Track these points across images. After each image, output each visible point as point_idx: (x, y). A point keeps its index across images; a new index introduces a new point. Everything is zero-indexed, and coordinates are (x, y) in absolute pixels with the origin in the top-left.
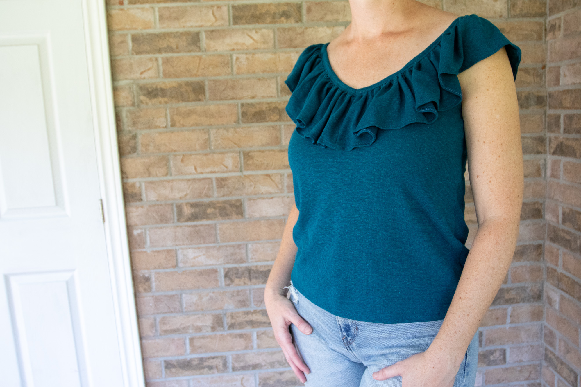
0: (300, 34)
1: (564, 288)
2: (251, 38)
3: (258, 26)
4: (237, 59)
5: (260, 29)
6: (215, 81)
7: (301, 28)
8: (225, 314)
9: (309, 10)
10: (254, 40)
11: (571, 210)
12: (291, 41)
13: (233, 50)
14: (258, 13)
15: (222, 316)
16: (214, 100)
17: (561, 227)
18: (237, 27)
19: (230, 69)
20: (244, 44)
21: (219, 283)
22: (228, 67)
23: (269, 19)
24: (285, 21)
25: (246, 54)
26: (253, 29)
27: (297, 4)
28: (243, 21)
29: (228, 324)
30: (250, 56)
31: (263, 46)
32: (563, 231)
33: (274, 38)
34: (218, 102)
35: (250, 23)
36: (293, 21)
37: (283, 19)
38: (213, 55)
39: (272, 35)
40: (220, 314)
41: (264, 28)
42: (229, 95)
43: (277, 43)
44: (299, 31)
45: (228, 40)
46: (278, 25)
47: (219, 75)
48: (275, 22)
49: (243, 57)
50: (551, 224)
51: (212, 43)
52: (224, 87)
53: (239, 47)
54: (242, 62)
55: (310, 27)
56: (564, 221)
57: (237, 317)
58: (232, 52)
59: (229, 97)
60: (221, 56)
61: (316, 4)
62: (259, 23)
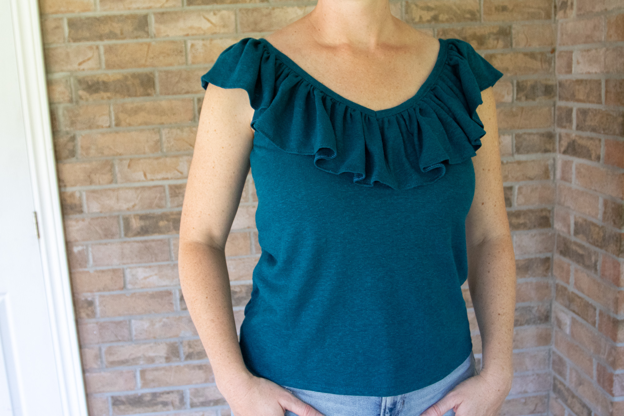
0: (266, 16)
1: (576, 309)
2: (209, 20)
3: (216, 6)
4: (192, 45)
5: (219, 10)
6: (167, 72)
7: (267, 8)
8: (181, 343)
10: (211, 23)
11: (585, 220)
12: (256, 23)
13: (187, 35)
15: (177, 345)
16: (166, 94)
17: (573, 239)
18: (192, 8)
19: (184, 58)
20: (200, 28)
21: (175, 308)
22: (182, 56)
25: (203, 40)
26: (210, 10)
28: (199, 1)
29: (184, 353)
30: (207, 43)
31: (222, 30)
32: (575, 243)
33: (236, 20)
34: (170, 97)
35: (207, 4)
36: (258, 0)
38: (164, 42)
39: (233, 17)
40: (176, 343)
41: (224, 9)
42: (183, 89)
43: (239, 27)
44: (265, 12)
45: (181, 24)
46: (240, 6)
47: (171, 65)
48: (237, 2)
49: (199, 44)
50: (561, 234)
51: (162, 28)
52: (177, 79)
53: (194, 32)
54: (198, 49)
55: (278, 8)
56: (576, 233)
57: (196, 346)
58: (186, 38)
59: (184, 91)
60: (173, 42)
62: (217, 3)
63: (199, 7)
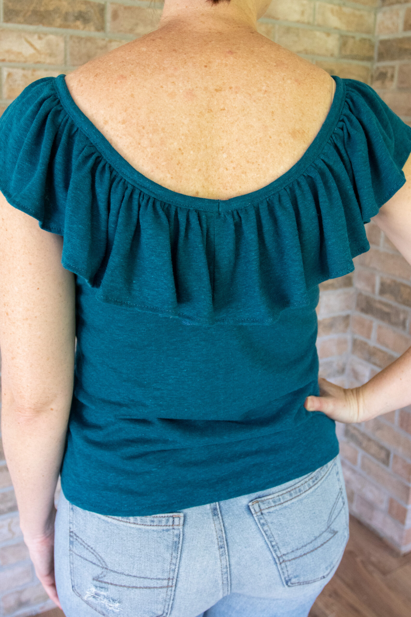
0: (101, 48)
1: (378, 362)
2: (32, 45)
3: (42, 28)
4: (9, 75)
5: (46, 34)
7: (104, 40)
9: (115, 15)
10: (35, 49)
11: (394, 282)
13: (3, 61)
14: (42, 9)
17: (377, 297)
18: (10, 25)
20: (20, 53)
23: (59, 21)
24: (81, 27)
25: (24, 69)
26: (35, 33)
27: (99, 5)
28: (21, 19)
30: (29, 73)
31: (48, 60)
32: (381, 302)
33: (65, 50)
35: (31, 24)
36: (93, 28)
37: (79, 23)
39: (62, 45)
41: (52, 33)
43: (68, 58)
44: (101, 43)
46: (70, 31)
48: (68, 27)
49: (18, 74)
50: (363, 293)
53: (12, 57)
54: (16, 81)
55: (115, 41)
56: (382, 292)
58: (1, 64)
61: (125, 8)
62: (43, 24)
63: (20, 26)
